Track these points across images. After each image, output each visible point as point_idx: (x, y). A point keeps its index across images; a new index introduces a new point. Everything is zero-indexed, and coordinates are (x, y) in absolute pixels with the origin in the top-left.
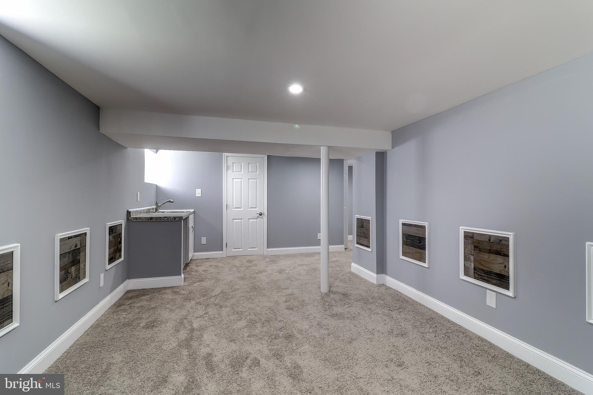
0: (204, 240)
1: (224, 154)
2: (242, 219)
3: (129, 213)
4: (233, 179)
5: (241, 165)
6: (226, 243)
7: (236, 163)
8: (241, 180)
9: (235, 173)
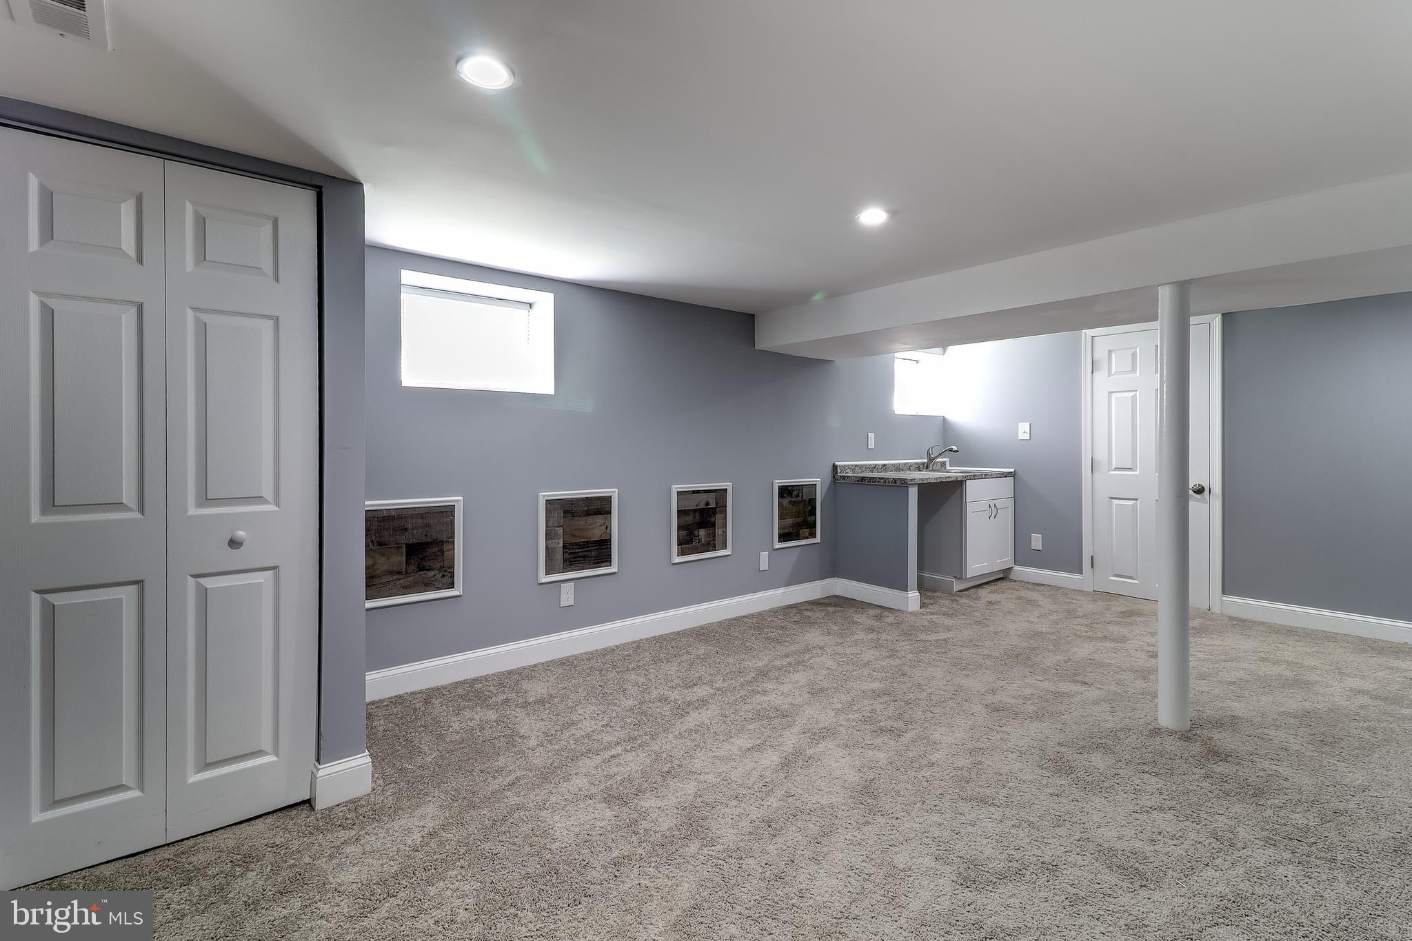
0: (1037, 541)
1: (1085, 333)
2: (1137, 500)
3: (835, 467)
4: (1111, 392)
5: (1134, 355)
6: (1092, 557)
7: (1119, 350)
8: (1133, 393)
9: (1114, 377)
